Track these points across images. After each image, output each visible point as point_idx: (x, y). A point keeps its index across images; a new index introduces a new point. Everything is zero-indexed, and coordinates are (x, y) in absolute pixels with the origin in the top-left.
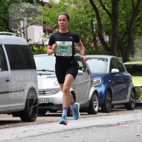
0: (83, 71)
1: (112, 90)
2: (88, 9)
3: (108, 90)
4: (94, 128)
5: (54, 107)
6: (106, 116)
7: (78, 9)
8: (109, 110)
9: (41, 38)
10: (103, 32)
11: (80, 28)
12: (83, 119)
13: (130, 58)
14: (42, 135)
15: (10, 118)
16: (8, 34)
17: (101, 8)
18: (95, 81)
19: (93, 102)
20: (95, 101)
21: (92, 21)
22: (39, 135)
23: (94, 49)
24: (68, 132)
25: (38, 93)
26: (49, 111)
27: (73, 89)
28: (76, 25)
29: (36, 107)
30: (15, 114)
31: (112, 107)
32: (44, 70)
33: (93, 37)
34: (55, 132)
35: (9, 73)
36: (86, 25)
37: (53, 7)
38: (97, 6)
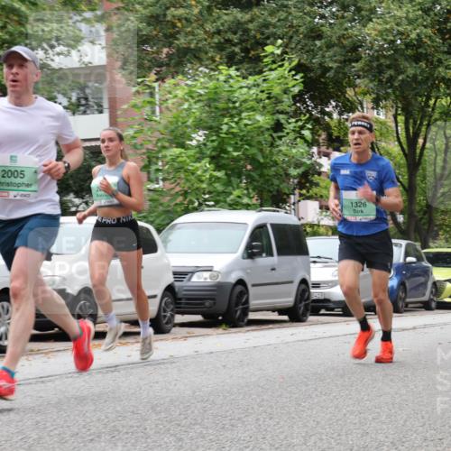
1: (407, 285)
3: (402, 284)
5: (331, 304)
8: (402, 310)
9: (316, 216)
13: (431, 244)
15: (275, 316)
16: (274, 211)
22: (312, 340)
25: (310, 285)
26: (324, 310)
29: (308, 304)
30: (281, 311)
31: (406, 306)
32: (319, 257)
34: (332, 337)
35: (275, 259)
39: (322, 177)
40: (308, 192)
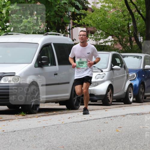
0: (120, 67)
1: (145, 84)
2: (126, 13)
3: (142, 83)
4: (129, 116)
5: (95, 97)
6: (140, 106)
7: (116, 13)
8: (142, 101)
10: (138, 33)
11: (118, 30)
12: (120, 108)
14: (85, 121)
15: (57, 106)
16: (56, 35)
17: (137, 12)
18: (130, 75)
19: (129, 94)
20: (130, 92)
21: (129, 24)
22: (82, 121)
23: (130, 48)
24: (106, 119)
26: (90, 101)
27: (111, 82)
28: (114, 27)
29: (79, 98)
30: (61, 103)
31: (145, 98)
33: (129, 37)
34: (96, 119)
35: (57, 68)
36: (123, 27)
37: (95, 11)
38: (133, 11)
39: (88, 11)
40: (79, 21)
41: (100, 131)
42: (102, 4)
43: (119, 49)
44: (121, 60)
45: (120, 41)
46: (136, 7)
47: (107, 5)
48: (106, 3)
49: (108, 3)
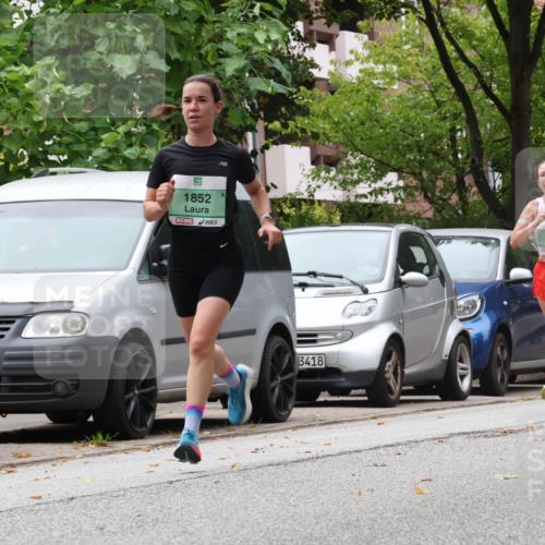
0: (428, 275)
1: (512, 331)
2: (443, 96)
3: (500, 329)
4: (459, 440)
5: (343, 379)
6: (494, 406)
7: (411, 96)
8: (503, 388)
9: (305, 180)
10: (485, 160)
11: (420, 151)
12: (426, 414)
14: (308, 459)
15: (215, 411)
17: (480, 92)
18: (461, 303)
19: (456, 365)
20: (461, 361)
21: (453, 130)
22: (298, 461)
23: (460, 212)
24: (381, 451)
25: (295, 338)
26: (326, 393)
27: (398, 327)
28: (405, 143)
29: (290, 381)
31: (512, 379)
32: (314, 274)
33: (457, 175)
34: (345, 453)
36: (435, 142)
37: (339, 90)
38: (469, 87)
39: (316, 91)
40: (285, 126)
41: (360, 493)
42: (362, 67)
43: (423, 216)
44: (429, 253)
45: (424, 190)
46: (478, 75)
47: (379, 68)
48: (376, 63)
49: (384, 63)
